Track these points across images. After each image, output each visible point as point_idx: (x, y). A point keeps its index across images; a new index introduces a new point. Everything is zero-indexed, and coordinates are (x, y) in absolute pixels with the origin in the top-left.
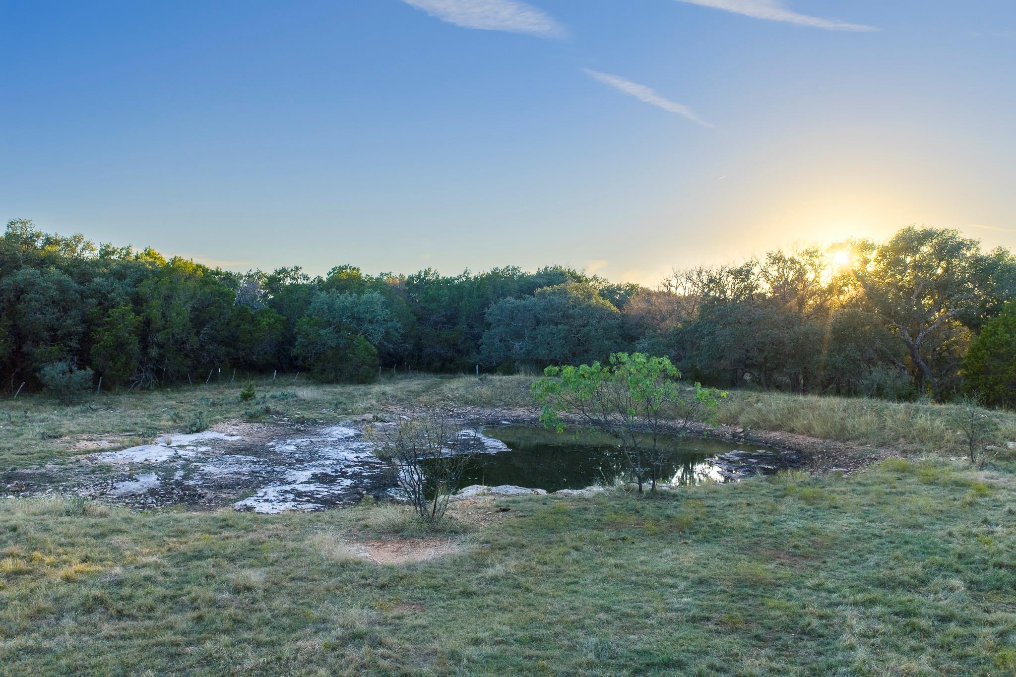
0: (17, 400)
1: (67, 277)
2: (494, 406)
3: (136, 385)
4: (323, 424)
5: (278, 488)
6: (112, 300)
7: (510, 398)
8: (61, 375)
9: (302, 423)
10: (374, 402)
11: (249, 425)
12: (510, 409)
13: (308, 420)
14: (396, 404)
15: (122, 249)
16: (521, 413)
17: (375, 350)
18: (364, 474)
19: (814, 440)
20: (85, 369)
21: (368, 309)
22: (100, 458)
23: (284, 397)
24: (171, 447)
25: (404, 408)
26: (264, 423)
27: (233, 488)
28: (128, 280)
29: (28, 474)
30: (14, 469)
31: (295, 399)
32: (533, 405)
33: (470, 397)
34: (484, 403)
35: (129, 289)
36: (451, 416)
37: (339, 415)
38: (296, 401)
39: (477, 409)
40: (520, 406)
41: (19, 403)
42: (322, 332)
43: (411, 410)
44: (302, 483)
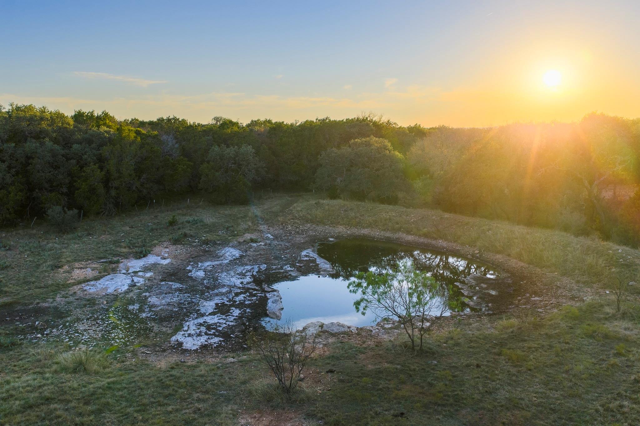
0: (33, 229)
1: (56, 147)
2: (325, 224)
3: (104, 214)
4: (219, 244)
5: (196, 321)
6: (86, 160)
7: (335, 219)
8: (58, 215)
9: (207, 244)
10: (250, 224)
11: (174, 247)
12: (334, 227)
13: (211, 241)
14: (264, 224)
15: (88, 113)
16: (341, 230)
17: (250, 184)
18: (247, 303)
19: (523, 264)
20: (72, 210)
21: (245, 158)
22: (87, 288)
23: (195, 222)
24: (129, 274)
25: (269, 227)
26: (184, 245)
27: (169, 321)
28: (93, 145)
29: (46, 307)
30: (38, 303)
31: (202, 224)
32: (348, 225)
33: (309, 217)
34: (318, 222)
35: (94, 151)
36: (298, 233)
37: (229, 236)
38: (202, 226)
39: (314, 226)
40: (341, 225)
41: (34, 231)
42: (217, 174)
43: (273, 228)
44: (210, 314)
